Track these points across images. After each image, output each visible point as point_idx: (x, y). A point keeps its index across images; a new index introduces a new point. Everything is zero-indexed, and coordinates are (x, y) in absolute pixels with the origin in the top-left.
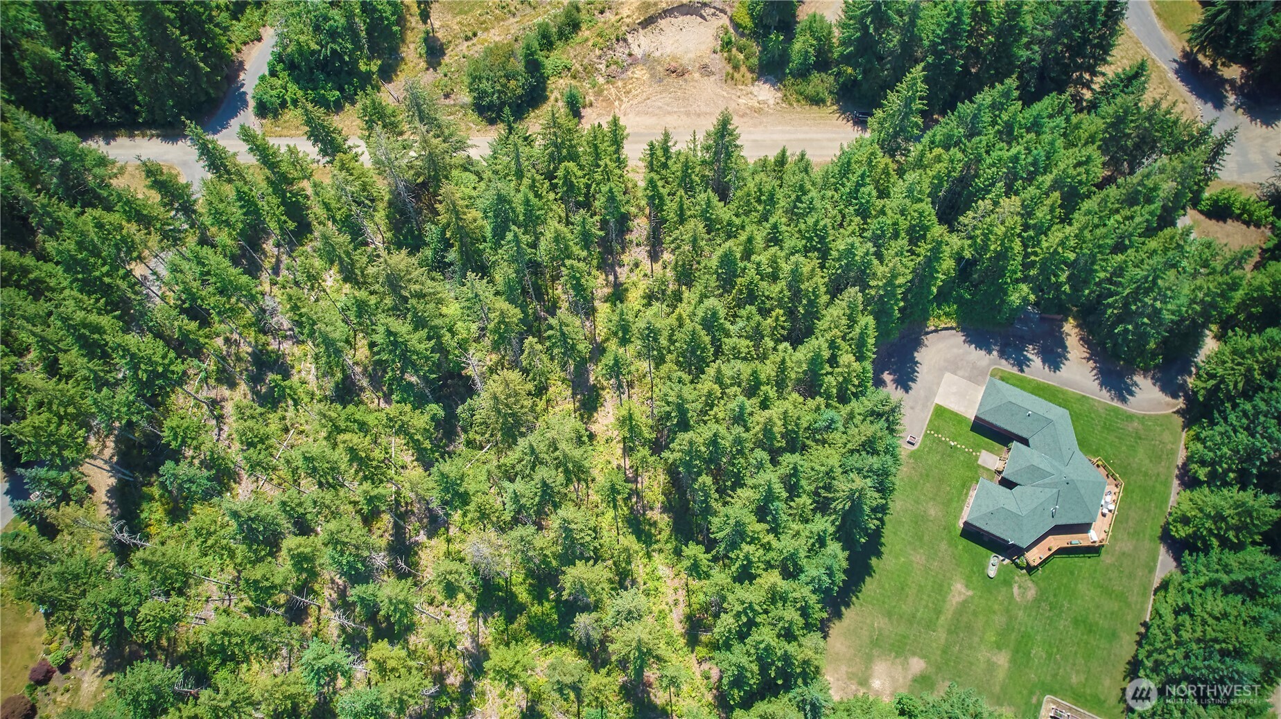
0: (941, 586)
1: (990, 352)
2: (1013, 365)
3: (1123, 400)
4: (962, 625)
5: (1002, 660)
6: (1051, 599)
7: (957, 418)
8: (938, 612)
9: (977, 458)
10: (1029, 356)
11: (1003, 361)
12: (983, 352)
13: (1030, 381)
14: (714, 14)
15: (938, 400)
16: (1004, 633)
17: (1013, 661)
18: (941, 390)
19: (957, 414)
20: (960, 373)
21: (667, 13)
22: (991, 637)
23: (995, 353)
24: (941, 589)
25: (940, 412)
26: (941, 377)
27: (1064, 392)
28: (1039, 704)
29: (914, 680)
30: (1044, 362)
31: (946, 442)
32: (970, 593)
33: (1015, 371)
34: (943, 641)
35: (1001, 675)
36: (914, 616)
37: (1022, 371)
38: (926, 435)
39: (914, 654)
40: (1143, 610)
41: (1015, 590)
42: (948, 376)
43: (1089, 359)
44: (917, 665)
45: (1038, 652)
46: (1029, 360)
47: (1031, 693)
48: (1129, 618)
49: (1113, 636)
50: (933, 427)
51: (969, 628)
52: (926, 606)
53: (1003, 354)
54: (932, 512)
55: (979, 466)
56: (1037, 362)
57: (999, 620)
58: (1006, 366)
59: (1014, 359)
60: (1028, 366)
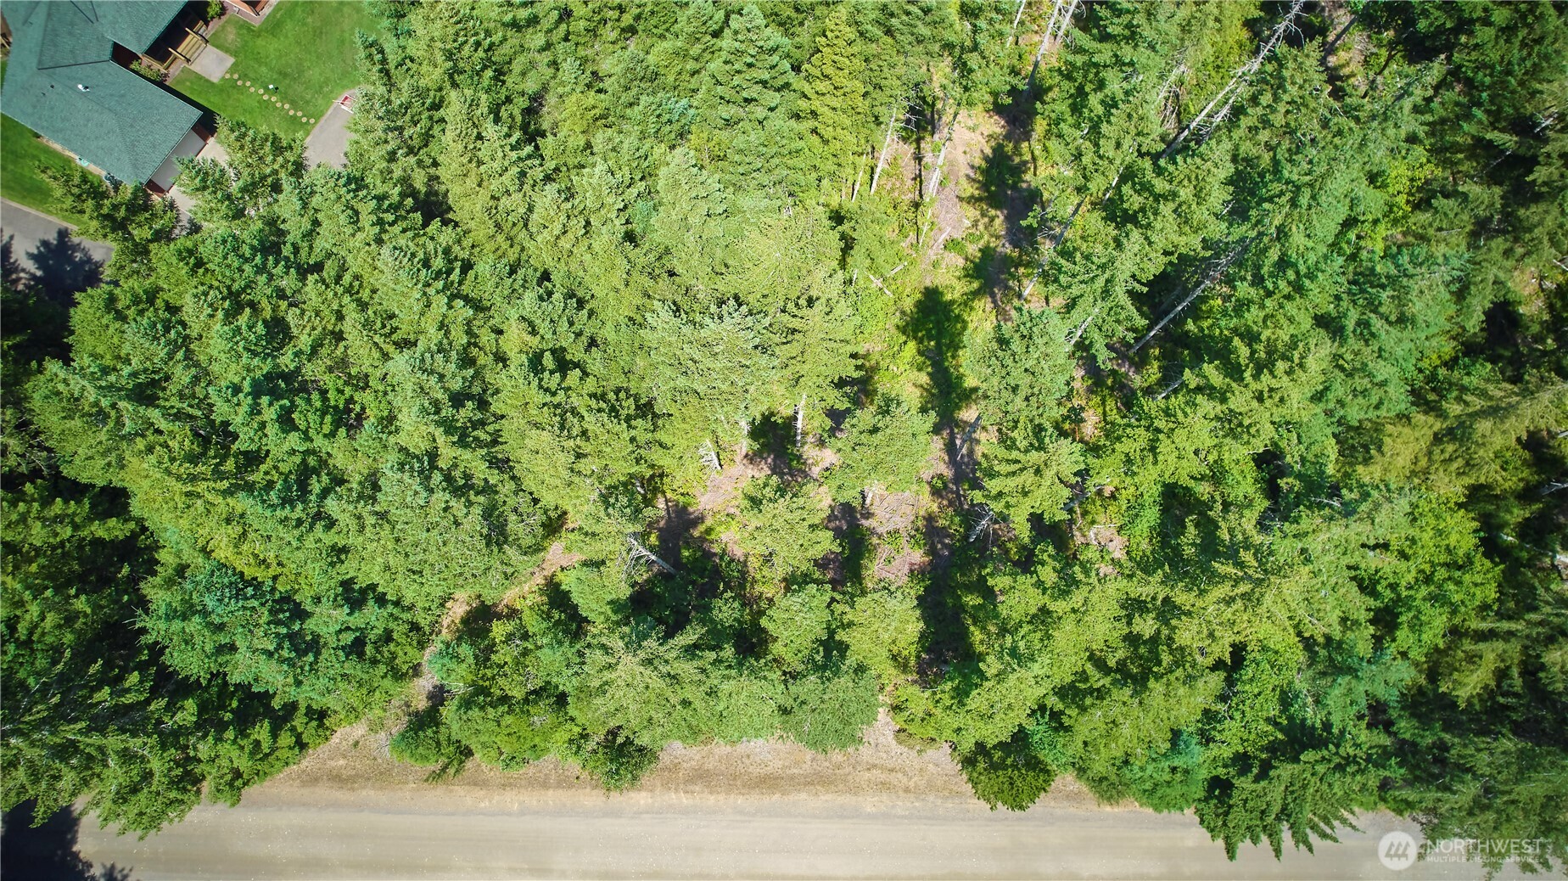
2: (76, 247)
9: (233, 69)
10: (31, 266)
11: (97, 257)
30: (7, 251)
31: (284, 99)
33: (79, 235)
37: (63, 234)
38: (318, 117)
46: (35, 258)
53: (94, 273)
55: (233, 54)
56: (22, 252)
59: (70, 259)
60: (45, 243)
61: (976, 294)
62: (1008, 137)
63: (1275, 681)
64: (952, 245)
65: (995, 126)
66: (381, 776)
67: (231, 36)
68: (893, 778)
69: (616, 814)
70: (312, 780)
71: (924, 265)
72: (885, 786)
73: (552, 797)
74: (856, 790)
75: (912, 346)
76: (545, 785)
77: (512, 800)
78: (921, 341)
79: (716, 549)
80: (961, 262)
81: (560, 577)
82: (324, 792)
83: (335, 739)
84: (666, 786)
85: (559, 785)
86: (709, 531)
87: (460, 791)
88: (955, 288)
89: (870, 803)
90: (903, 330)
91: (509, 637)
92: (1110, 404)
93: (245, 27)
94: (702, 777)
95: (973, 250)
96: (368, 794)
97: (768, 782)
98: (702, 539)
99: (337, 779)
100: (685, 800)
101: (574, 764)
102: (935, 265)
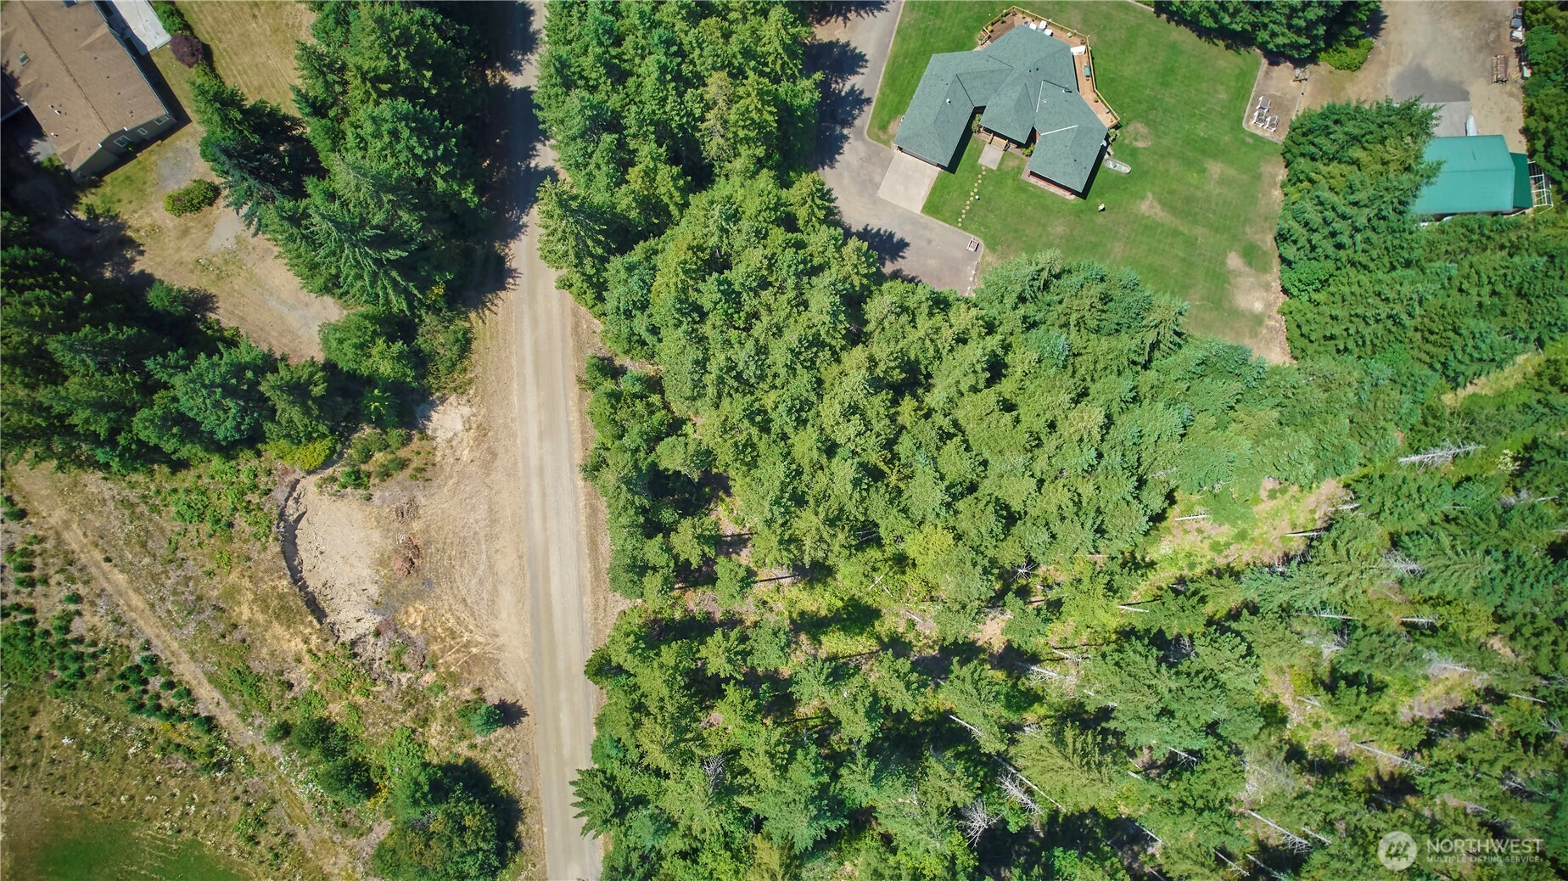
0: (1146, 227)
1: (846, 138)
2: (861, 110)
4: (1184, 206)
5: (1215, 168)
6: (1144, 106)
7: (938, 189)
8: (1176, 233)
9: (989, 170)
10: (847, 88)
11: (857, 122)
12: (846, 146)
13: (883, 94)
14: (297, 501)
15: (917, 208)
16: (1189, 163)
17: (1214, 157)
18: (903, 204)
19: (934, 190)
20: (877, 178)
21: (296, 577)
22: (1193, 178)
23: (846, 131)
24: (1149, 228)
25: (931, 208)
26: (884, 202)
27: (895, 57)
28: (1252, 135)
29: (1250, 264)
30: (854, 73)
31: (972, 204)
32: (1150, 195)
33: (869, 110)
34: (1205, 231)
35: (1231, 172)
36: (1184, 260)
37: (868, 101)
38: (964, 228)
39: (1223, 263)
40: (1142, 12)
41: (1140, 144)
42: (883, 193)
43: (846, 19)
44: (1234, 261)
45: (1201, 130)
46: (852, 90)
47: (1244, 142)
48: (1154, 28)
49: (1173, 47)
50: (952, 219)
51: (1189, 200)
52: (1171, 245)
53: (847, 123)
54: (1060, 229)
55: (999, 168)
56: (855, 81)
57: (1174, 167)
58: (865, 118)
59: (853, 108)
60: (862, 92)
61: (879, 638)
62: (991, 655)
64: (912, 624)
65: (998, 646)
66: (579, 348)
67: (1012, 163)
68: (601, 610)
69: (572, 471)
70: (575, 314)
71: (895, 607)
72: (597, 607)
73: (577, 436)
74: (594, 592)
75: (840, 604)
76: (583, 432)
77: (574, 417)
78: (844, 608)
79: (712, 505)
80: (901, 630)
81: (689, 424)
82: (570, 321)
83: (596, 321)
84: (588, 494)
85: (584, 439)
86: (723, 500)
87: (576, 388)
88: (883, 627)
89: (588, 600)
90: (852, 598)
91: (649, 405)
92: (818, 722)
93: (1020, 170)
94: (593, 512)
95: (910, 636)
96: (571, 343)
97: (594, 546)
98: (718, 497)
99: (577, 325)
100: (582, 505)
101: (592, 446)
102: (897, 614)
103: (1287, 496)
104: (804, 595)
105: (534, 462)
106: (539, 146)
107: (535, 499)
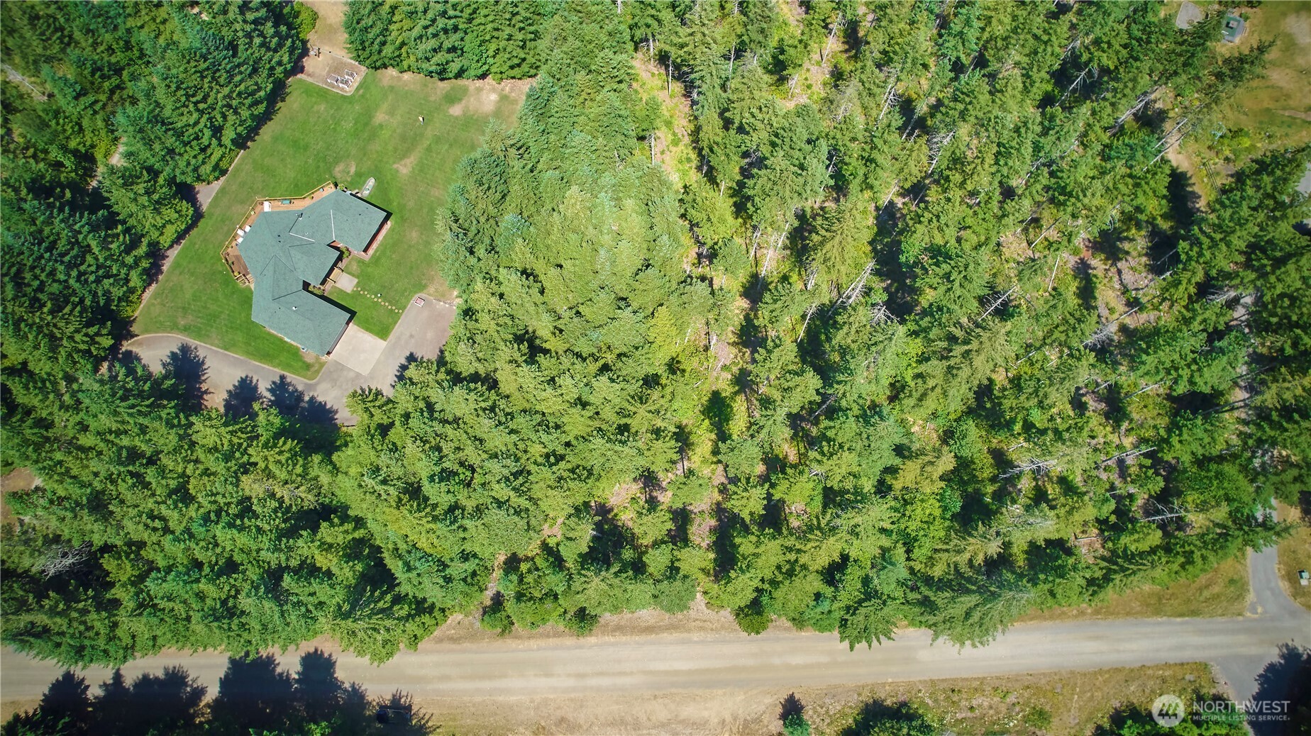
0: (421, 171)
1: (312, 398)
2: (289, 384)
3: (185, 349)
4: (408, 142)
5: (380, 117)
6: (322, 165)
7: (368, 326)
8: (429, 149)
9: (357, 285)
10: (268, 395)
11: (300, 388)
12: (320, 399)
13: (278, 365)
15: (382, 344)
16: (373, 136)
17: (371, 117)
18: (377, 355)
19: (367, 329)
20: (351, 375)
22: (385, 134)
23: (307, 398)
24: (421, 168)
25: (383, 332)
26: (373, 370)
27: (248, 353)
28: (358, 89)
29: (460, 100)
30: (256, 388)
31: (385, 300)
32: (395, 166)
33: (291, 377)
34: (429, 128)
35: (385, 106)
36: (451, 145)
37: (282, 378)
38: (405, 307)
39: (457, 118)
40: (243, 159)
41: (353, 170)
42: (365, 371)
43: (206, 392)
44: (456, 110)
45: (348, 125)
46: (268, 390)
47: (363, 96)
48: (258, 152)
49: (275, 139)
50: (395, 317)
51: (403, 138)
52: (438, 153)
53: (299, 397)
54: (414, 234)
55: (357, 277)
56: (263, 388)
57: (375, 146)
58: (297, 381)
59: (287, 390)
60: (274, 383)
61: (736, 393)
62: (751, 309)
63: (859, 573)
64: (725, 367)
65: (744, 303)
66: (473, 636)
67: (354, 267)
68: (706, 625)
69: (581, 647)
70: (440, 640)
71: (710, 380)
72: (702, 629)
73: (552, 641)
74: (689, 631)
75: (707, 422)
76: (548, 636)
77: (533, 644)
78: (710, 419)
79: (620, 523)
80: (730, 377)
81: (548, 540)
82: (447, 645)
83: (449, 621)
84: (603, 633)
85: (554, 636)
86: (616, 515)
87: (509, 641)
88: (727, 390)
89: (695, 636)
90: (702, 413)
91: (529, 571)
92: (801, 445)
93: (361, 261)
94: (619, 629)
95: (735, 370)
96: (467, 645)
97: (649, 629)
98: (613, 519)
99: (452, 639)
100: (612, 639)
101: (561, 626)
102: (717, 379)
103: (641, 91)
104: (698, 450)
105: (571, 682)
106: (279, 670)
107: (605, 682)
